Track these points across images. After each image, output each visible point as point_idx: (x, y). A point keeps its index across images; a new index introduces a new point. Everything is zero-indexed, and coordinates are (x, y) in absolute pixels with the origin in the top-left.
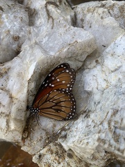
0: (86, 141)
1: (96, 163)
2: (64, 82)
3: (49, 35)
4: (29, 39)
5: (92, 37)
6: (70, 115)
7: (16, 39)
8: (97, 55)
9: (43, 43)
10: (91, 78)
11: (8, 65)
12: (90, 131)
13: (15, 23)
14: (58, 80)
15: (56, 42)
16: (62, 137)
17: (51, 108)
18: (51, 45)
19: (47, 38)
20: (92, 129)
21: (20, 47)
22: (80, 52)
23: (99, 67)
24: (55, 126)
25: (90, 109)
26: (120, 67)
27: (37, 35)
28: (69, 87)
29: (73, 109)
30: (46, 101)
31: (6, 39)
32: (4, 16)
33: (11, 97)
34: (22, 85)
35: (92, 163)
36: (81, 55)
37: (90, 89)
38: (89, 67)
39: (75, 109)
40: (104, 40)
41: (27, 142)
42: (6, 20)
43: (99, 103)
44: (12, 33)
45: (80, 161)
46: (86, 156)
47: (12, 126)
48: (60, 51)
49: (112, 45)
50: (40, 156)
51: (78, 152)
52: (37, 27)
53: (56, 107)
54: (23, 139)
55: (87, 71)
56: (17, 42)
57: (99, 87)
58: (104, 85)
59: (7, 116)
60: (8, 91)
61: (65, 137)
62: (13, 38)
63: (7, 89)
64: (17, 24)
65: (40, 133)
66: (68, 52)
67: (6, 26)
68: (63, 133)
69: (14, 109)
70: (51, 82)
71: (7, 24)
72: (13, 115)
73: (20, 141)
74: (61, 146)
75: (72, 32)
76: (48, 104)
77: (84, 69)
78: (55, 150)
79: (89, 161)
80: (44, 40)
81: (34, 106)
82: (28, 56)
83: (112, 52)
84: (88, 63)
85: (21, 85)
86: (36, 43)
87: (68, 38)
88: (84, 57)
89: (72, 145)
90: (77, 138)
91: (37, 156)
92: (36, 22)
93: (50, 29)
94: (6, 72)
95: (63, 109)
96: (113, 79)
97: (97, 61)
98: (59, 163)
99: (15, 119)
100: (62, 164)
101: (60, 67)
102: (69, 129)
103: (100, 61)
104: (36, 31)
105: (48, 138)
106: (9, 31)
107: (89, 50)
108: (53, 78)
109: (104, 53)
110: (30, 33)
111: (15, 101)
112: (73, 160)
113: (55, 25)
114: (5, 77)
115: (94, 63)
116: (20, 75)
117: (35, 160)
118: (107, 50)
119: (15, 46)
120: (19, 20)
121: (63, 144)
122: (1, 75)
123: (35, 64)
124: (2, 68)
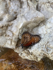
0: (37, 50)
1: (40, 57)
3: (28, 13)
4: (20, 13)
5: (43, 16)
7: (15, 13)
8: (44, 22)
10: (41, 29)
11: (12, 22)
12: (39, 47)
15: (30, 16)
18: (28, 17)
19: (27, 14)
20: (40, 47)
21: (17, 16)
22: (39, 20)
23: (44, 26)
26: (52, 27)
27: (23, 12)
31: (12, 13)
32: (11, 3)
33: (13, 34)
34: (17, 30)
35: (39, 57)
37: (40, 33)
40: (47, 17)
41: (17, 49)
42: (12, 5)
43: (43, 38)
44: (14, 11)
45: (35, 56)
46: (37, 55)
47: (13, 43)
48: (31, 19)
49: (50, 19)
50: (21, 54)
51: (34, 53)
52: (23, 9)
54: (16, 48)
55: (40, 27)
56: (15, 14)
57: (44, 33)
58: (45, 32)
59: (11, 40)
60: (12, 32)
61: (30, 48)
62: (14, 12)
64: (16, 7)
66: (34, 20)
67: (12, 8)
69: (14, 38)
71: (12, 7)
72: (13, 40)
73: (15, 48)
74: (29, 51)
75: (36, 13)
77: (39, 26)
78: (26, 52)
79: (38, 57)
80: (26, 14)
82: (20, 20)
83: (50, 21)
84: (41, 24)
86: (23, 16)
87: (35, 15)
88: (40, 22)
89: (33, 51)
90: (35, 49)
91: (20, 54)
92: (23, 6)
93: (28, 11)
94: (11, 25)
96: (49, 31)
97: (44, 24)
98: (28, 56)
99: (14, 41)
100: (28, 57)
103: (45, 24)
104: (23, 10)
106: (13, 10)
107: (42, 20)
109: (47, 21)
110: (21, 11)
111: (14, 35)
112: (32, 56)
113: (30, 9)
114: (11, 27)
115: (43, 24)
116: (16, 26)
117: (19, 55)
118: (48, 20)
119: (15, 16)
120: (17, 6)
121: (29, 50)
122: (10, 26)
123: (22, 23)
124: (10, 23)
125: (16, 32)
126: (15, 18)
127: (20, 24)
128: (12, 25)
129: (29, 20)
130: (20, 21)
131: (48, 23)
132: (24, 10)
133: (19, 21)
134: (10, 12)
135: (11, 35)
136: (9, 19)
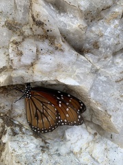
2: (67, 115)
3: (108, 81)
4: (99, 60)
6: (36, 129)
7: (96, 45)
8: (101, 132)
9: (99, 77)
10: (79, 134)
11: (66, 47)
13: (112, 39)
14: (67, 109)
15: (104, 93)
16: (12, 130)
17: (37, 109)
18: (100, 89)
21: (88, 52)
22: (101, 119)
23: (91, 138)
24: (20, 116)
25: (50, 147)
26: (97, 161)
27: (105, 67)
28: (64, 122)
29: (44, 131)
30: (42, 102)
31: (92, 35)
32: (117, 22)
33: (32, 65)
36: (98, 120)
37: (68, 137)
38: (88, 128)
39: (45, 133)
42: (112, 26)
43: (59, 155)
44: (101, 39)
48: (97, 103)
49: (115, 145)
51: (6, 157)
52: (113, 63)
53: (39, 113)
56: (92, 47)
57: (73, 146)
58: (76, 150)
59: (11, 67)
60: (37, 58)
61: (15, 134)
62: (96, 42)
63: (40, 56)
64: (112, 41)
65: (7, 103)
67: (106, 29)
68: (17, 129)
70: (64, 103)
71: (109, 30)
76: (39, 105)
80: (103, 78)
81: (32, 91)
83: (109, 147)
85: (49, 72)
86: (97, 71)
88: (97, 123)
92: (118, 57)
93: (114, 79)
94: (57, 48)
95: (40, 121)
97: (96, 134)
101: (80, 103)
102: (24, 133)
103: (97, 137)
104: (109, 64)
105: (6, 115)
106: (102, 36)
108: (67, 104)
109: (105, 139)
110: (105, 58)
111: (30, 72)
113: (120, 83)
114: (51, 49)
115: (93, 132)
116: (59, 66)
119: (87, 46)
120: (116, 42)
122: (52, 43)
123: (77, 84)
124: (60, 42)
125: (43, 73)
126: (81, 51)
127: (70, 76)
128: (57, 52)
129: (92, 95)
130: (78, 71)
131: (104, 146)
132: (110, 67)
133: (79, 66)
134: (93, 29)
135: (26, 60)
136: (74, 34)
